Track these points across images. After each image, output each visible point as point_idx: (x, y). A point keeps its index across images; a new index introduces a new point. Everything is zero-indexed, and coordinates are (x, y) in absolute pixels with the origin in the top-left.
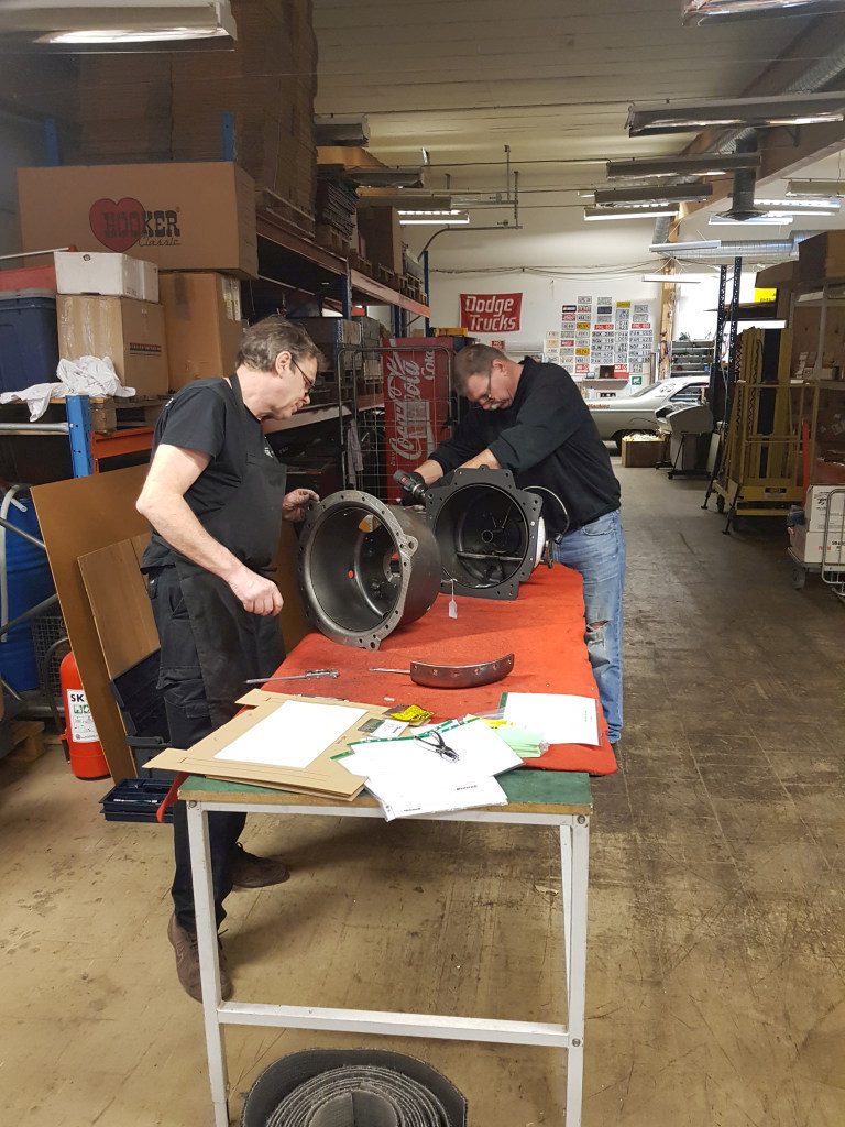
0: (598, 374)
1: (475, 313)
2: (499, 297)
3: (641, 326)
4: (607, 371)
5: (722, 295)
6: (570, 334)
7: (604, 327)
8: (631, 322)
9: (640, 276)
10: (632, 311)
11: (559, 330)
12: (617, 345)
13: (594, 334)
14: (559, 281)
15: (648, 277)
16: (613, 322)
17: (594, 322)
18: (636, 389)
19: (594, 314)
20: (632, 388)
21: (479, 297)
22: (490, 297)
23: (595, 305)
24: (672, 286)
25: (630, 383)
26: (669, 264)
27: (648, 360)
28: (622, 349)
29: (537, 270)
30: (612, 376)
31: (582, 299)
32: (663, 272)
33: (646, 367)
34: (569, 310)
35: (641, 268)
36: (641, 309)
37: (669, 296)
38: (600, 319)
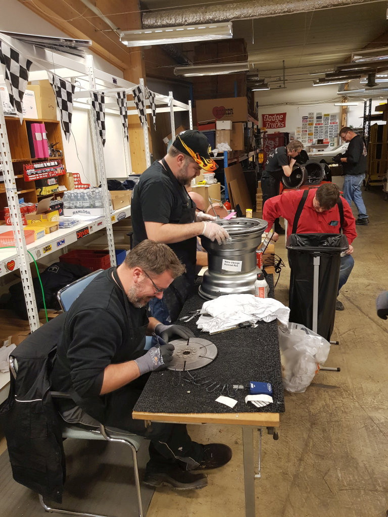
0: (317, 142)
1: (268, 121)
2: (277, 115)
3: (334, 123)
4: (320, 141)
5: (365, 112)
6: (306, 128)
7: (319, 124)
8: (330, 121)
9: (333, 104)
10: (330, 117)
11: (301, 126)
12: (324, 131)
13: (315, 127)
14: (301, 107)
15: (336, 104)
16: (323, 122)
17: (315, 122)
18: (332, 148)
19: (315, 119)
20: (330, 148)
21: (269, 115)
22: (274, 115)
23: (315, 116)
24: (346, 107)
25: (329, 146)
26: (345, 98)
27: (337, 136)
28: (326, 132)
29: (292, 104)
30: (322, 143)
31: (310, 114)
32: (342, 102)
33: (336, 139)
34: (305, 118)
35: (333, 100)
36: (334, 116)
37: (345, 111)
38: (317, 121)
